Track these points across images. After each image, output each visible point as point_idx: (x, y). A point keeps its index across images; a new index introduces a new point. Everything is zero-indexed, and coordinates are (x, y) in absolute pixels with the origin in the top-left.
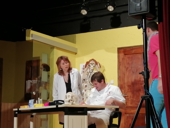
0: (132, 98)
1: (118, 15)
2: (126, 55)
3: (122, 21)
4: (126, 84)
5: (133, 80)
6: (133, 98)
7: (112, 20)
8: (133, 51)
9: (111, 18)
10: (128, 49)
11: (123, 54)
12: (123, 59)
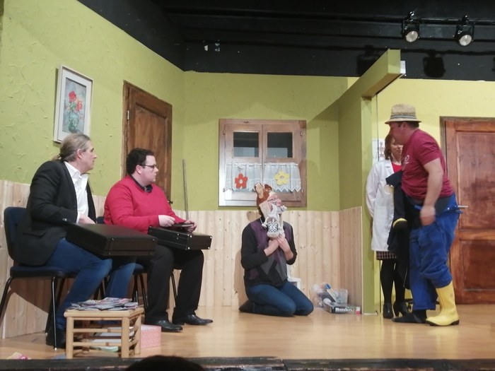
0: (471, 212)
1: (438, 56)
2: (459, 133)
4: (460, 186)
5: (474, 180)
6: (474, 211)
7: (426, 62)
8: (473, 127)
9: (425, 59)
10: (462, 121)
11: (453, 130)
12: (454, 139)
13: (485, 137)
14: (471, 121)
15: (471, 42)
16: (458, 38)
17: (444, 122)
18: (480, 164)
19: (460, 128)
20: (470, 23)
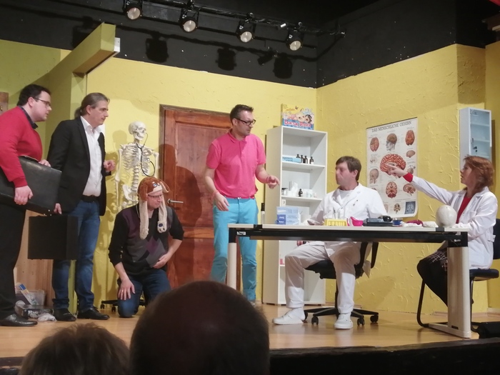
0: (186, 209)
1: (162, 39)
2: (179, 124)
3: (169, 52)
4: (176, 180)
6: (189, 207)
7: (148, 44)
8: (193, 120)
9: (148, 40)
10: (183, 112)
11: (173, 120)
12: (173, 130)
13: (205, 130)
14: (192, 113)
15: (195, 29)
16: (182, 22)
17: (164, 111)
18: (198, 158)
19: (180, 119)
20: (195, 8)
